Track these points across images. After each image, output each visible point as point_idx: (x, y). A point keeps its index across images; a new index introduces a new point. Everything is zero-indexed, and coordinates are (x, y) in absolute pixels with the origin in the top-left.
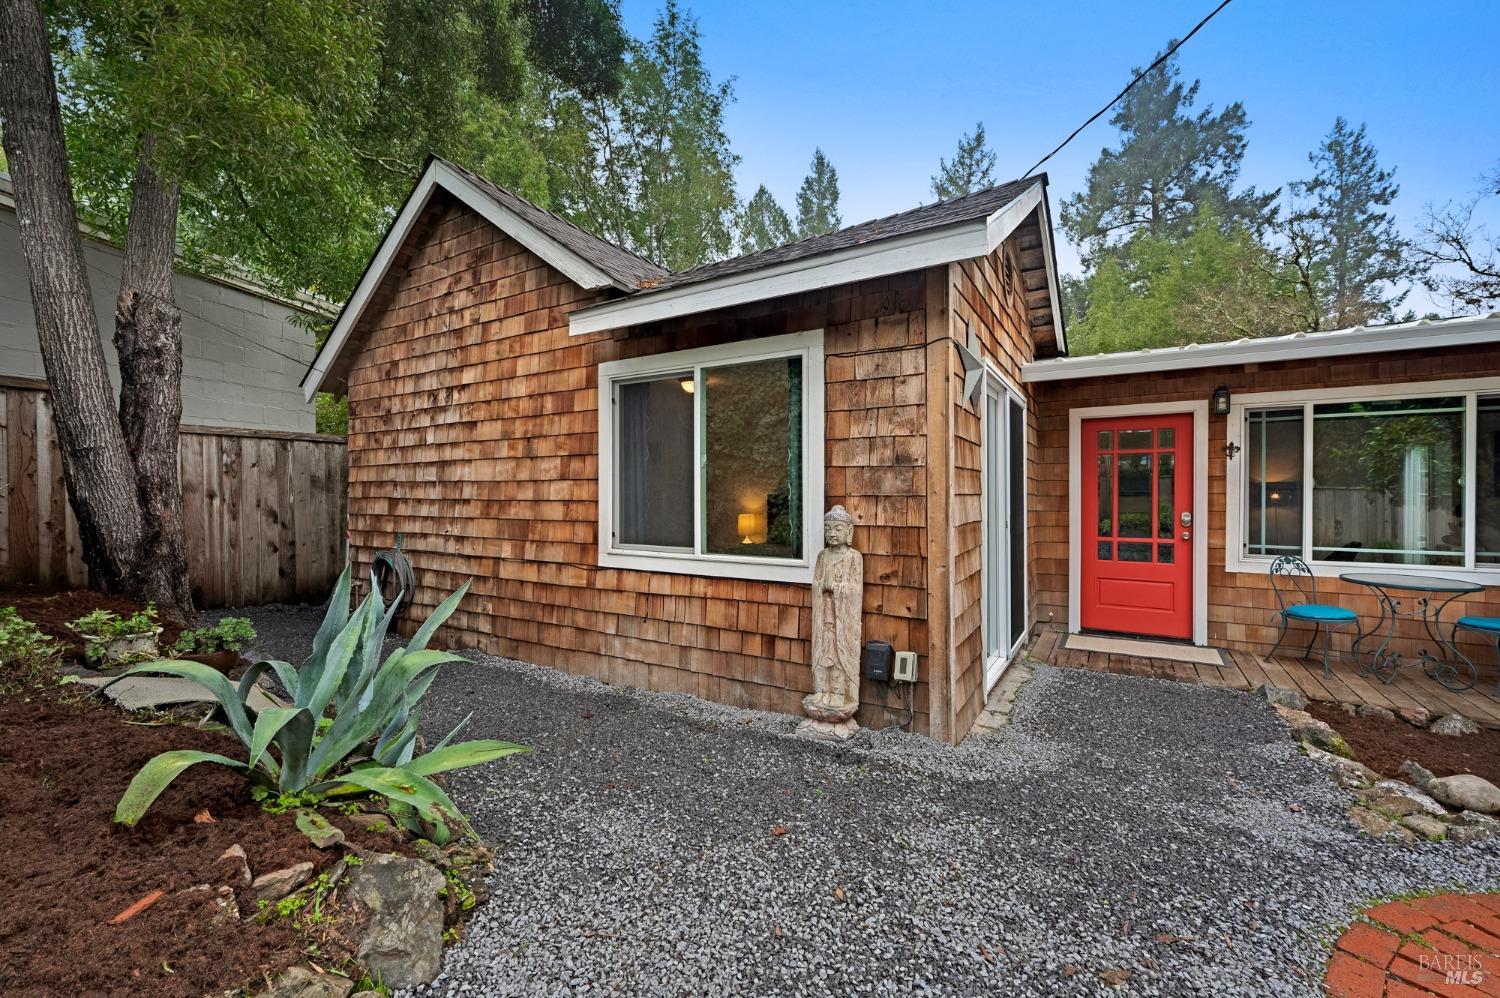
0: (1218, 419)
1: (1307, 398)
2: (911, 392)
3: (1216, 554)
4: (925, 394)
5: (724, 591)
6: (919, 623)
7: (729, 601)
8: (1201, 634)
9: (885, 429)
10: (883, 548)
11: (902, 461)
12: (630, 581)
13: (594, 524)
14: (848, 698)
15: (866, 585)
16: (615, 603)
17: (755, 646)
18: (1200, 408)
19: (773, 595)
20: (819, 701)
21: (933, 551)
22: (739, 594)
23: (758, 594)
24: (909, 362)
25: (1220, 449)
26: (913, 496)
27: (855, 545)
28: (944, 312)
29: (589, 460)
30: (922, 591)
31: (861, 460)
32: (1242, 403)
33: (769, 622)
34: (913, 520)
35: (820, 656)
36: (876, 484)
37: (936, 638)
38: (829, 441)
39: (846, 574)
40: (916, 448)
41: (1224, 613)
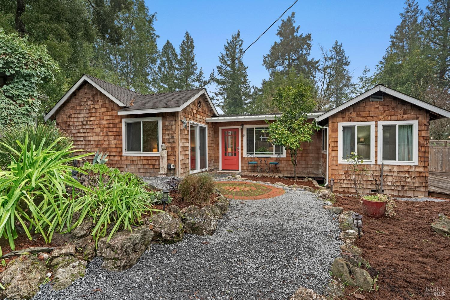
0: (242, 129)
1: (254, 126)
2: (174, 127)
3: (242, 154)
4: (176, 128)
5: (146, 158)
6: (175, 160)
7: (147, 160)
8: (240, 169)
9: (170, 132)
10: (170, 150)
11: (173, 137)
12: (129, 158)
13: (122, 148)
14: (165, 172)
15: (168, 156)
16: (126, 162)
17: (151, 167)
18: (239, 127)
19: (154, 158)
20: (161, 172)
21: (177, 150)
22: (149, 158)
23: (152, 158)
24: (173, 123)
25: (243, 135)
26: (174, 142)
27: (166, 149)
28: (178, 116)
29: (120, 136)
30: (175, 156)
31: (167, 137)
32: (246, 127)
33: (153, 162)
34: (174, 146)
35: (161, 166)
36: (169, 140)
37: (177, 162)
38: (163, 134)
39: (165, 154)
40: (175, 135)
41: (243, 164)
